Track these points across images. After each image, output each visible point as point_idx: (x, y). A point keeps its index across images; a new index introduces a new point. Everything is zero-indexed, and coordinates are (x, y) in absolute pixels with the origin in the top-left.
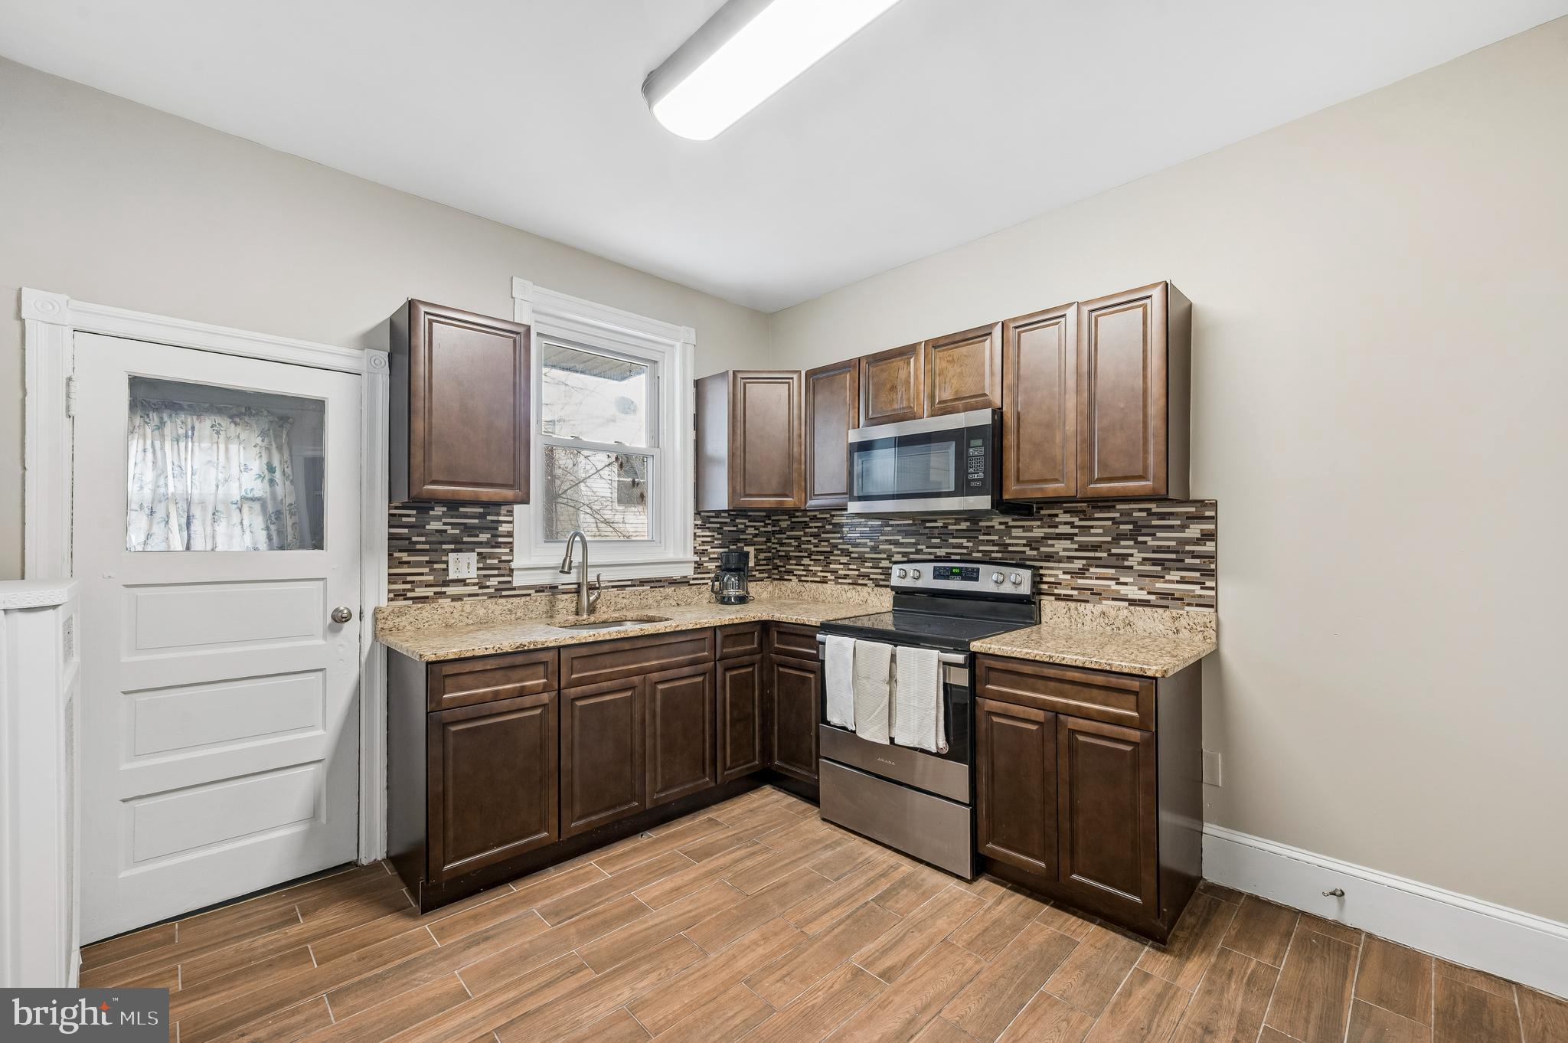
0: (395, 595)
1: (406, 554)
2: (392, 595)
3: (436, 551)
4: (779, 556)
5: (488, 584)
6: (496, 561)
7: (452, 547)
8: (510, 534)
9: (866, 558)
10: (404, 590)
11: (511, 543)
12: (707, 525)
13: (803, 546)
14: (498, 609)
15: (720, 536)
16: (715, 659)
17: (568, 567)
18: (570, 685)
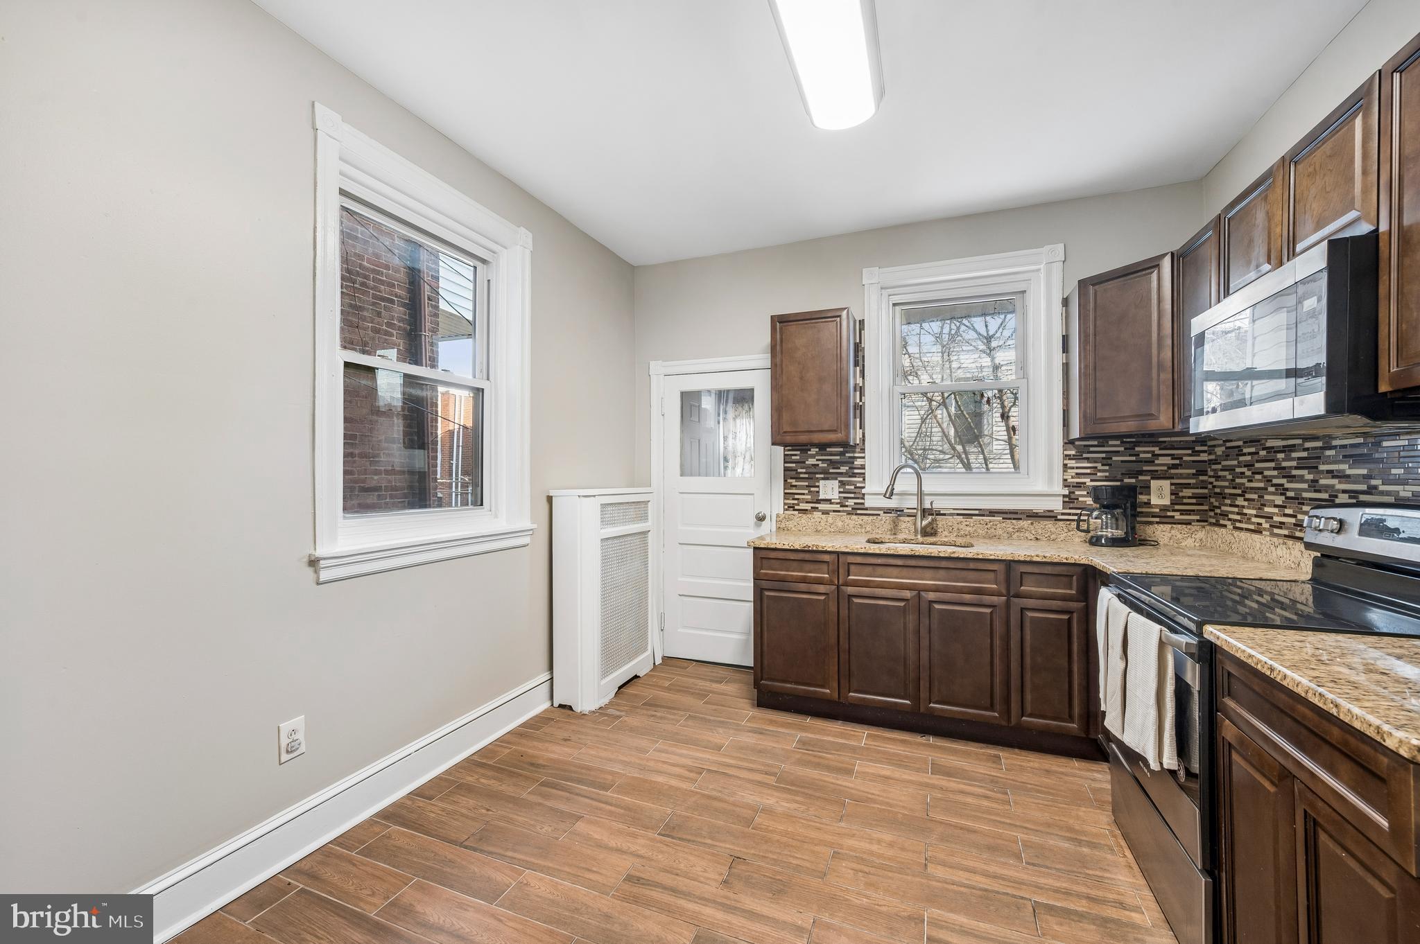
0: (788, 507)
1: (794, 480)
2: (786, 507)
3: (812, 478)
4: (1216, 493)
5: (847, 504)
6: (853, 487)
7: (822, 476)
8: (863, 467)
9: (1303, 499)
10: (793, 504)
11: (864, 474)
12: (1085, 456)
13: (1238, 481)
14: (852, 523)
15: (1107, 468)
16: (1008, 595)
17: (890, 493)
18: (847, 584)
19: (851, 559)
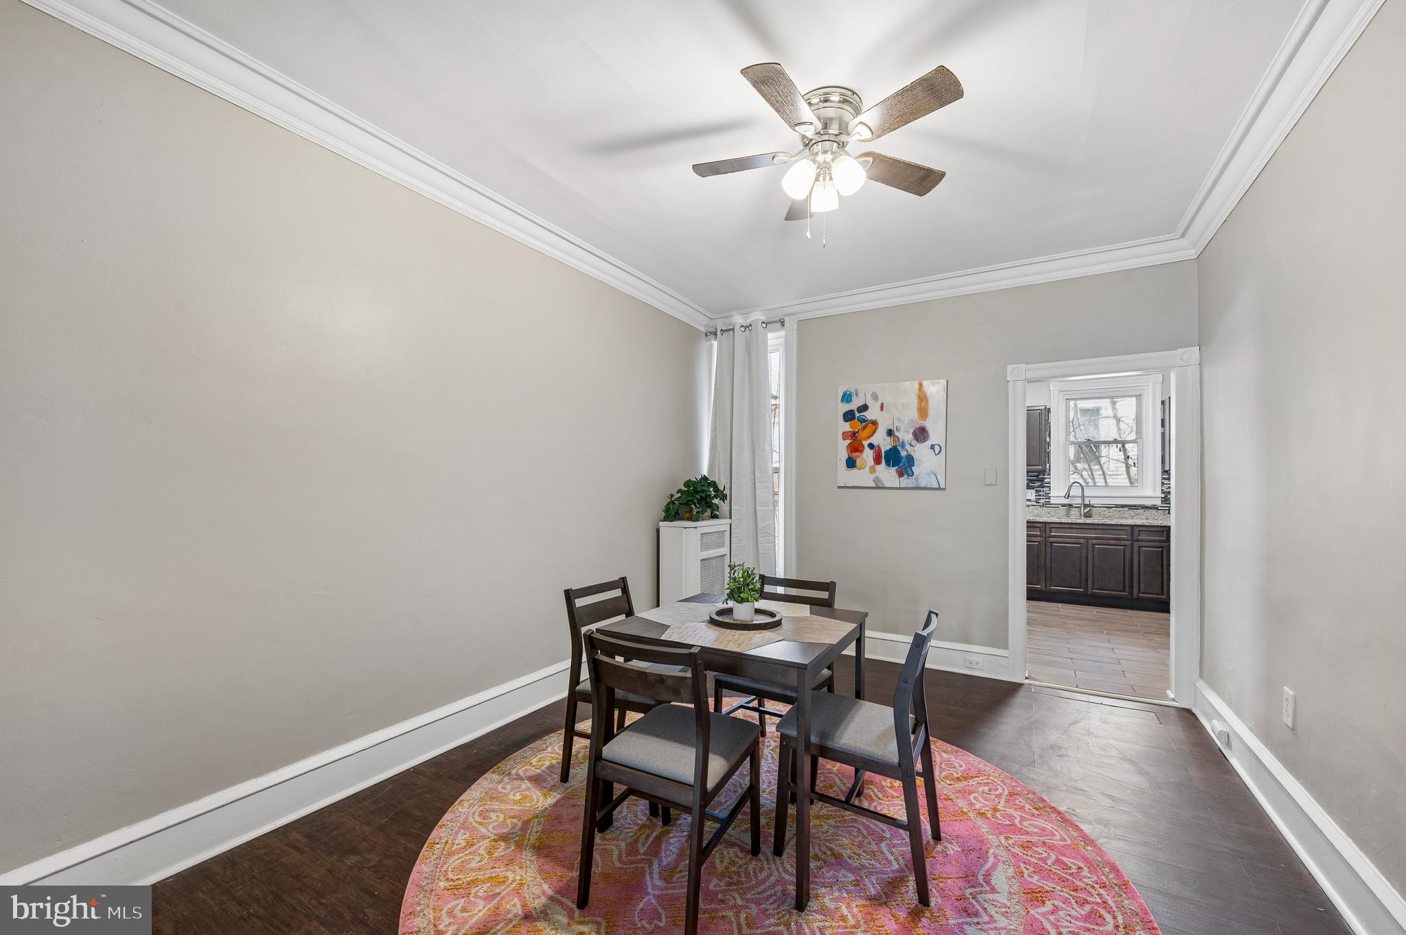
5: (1040, 501)
6: (1043, 493)
8: (1049, 483)
11: (1050, 486)
14: (1043, 512)
16: (1132, 540)
17: (1068, 496)
18: (1050, 537)
19: (1052, 525)
